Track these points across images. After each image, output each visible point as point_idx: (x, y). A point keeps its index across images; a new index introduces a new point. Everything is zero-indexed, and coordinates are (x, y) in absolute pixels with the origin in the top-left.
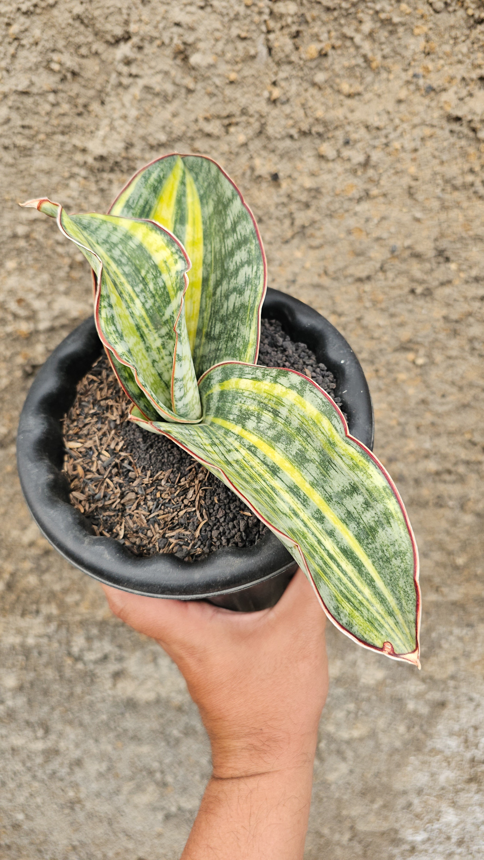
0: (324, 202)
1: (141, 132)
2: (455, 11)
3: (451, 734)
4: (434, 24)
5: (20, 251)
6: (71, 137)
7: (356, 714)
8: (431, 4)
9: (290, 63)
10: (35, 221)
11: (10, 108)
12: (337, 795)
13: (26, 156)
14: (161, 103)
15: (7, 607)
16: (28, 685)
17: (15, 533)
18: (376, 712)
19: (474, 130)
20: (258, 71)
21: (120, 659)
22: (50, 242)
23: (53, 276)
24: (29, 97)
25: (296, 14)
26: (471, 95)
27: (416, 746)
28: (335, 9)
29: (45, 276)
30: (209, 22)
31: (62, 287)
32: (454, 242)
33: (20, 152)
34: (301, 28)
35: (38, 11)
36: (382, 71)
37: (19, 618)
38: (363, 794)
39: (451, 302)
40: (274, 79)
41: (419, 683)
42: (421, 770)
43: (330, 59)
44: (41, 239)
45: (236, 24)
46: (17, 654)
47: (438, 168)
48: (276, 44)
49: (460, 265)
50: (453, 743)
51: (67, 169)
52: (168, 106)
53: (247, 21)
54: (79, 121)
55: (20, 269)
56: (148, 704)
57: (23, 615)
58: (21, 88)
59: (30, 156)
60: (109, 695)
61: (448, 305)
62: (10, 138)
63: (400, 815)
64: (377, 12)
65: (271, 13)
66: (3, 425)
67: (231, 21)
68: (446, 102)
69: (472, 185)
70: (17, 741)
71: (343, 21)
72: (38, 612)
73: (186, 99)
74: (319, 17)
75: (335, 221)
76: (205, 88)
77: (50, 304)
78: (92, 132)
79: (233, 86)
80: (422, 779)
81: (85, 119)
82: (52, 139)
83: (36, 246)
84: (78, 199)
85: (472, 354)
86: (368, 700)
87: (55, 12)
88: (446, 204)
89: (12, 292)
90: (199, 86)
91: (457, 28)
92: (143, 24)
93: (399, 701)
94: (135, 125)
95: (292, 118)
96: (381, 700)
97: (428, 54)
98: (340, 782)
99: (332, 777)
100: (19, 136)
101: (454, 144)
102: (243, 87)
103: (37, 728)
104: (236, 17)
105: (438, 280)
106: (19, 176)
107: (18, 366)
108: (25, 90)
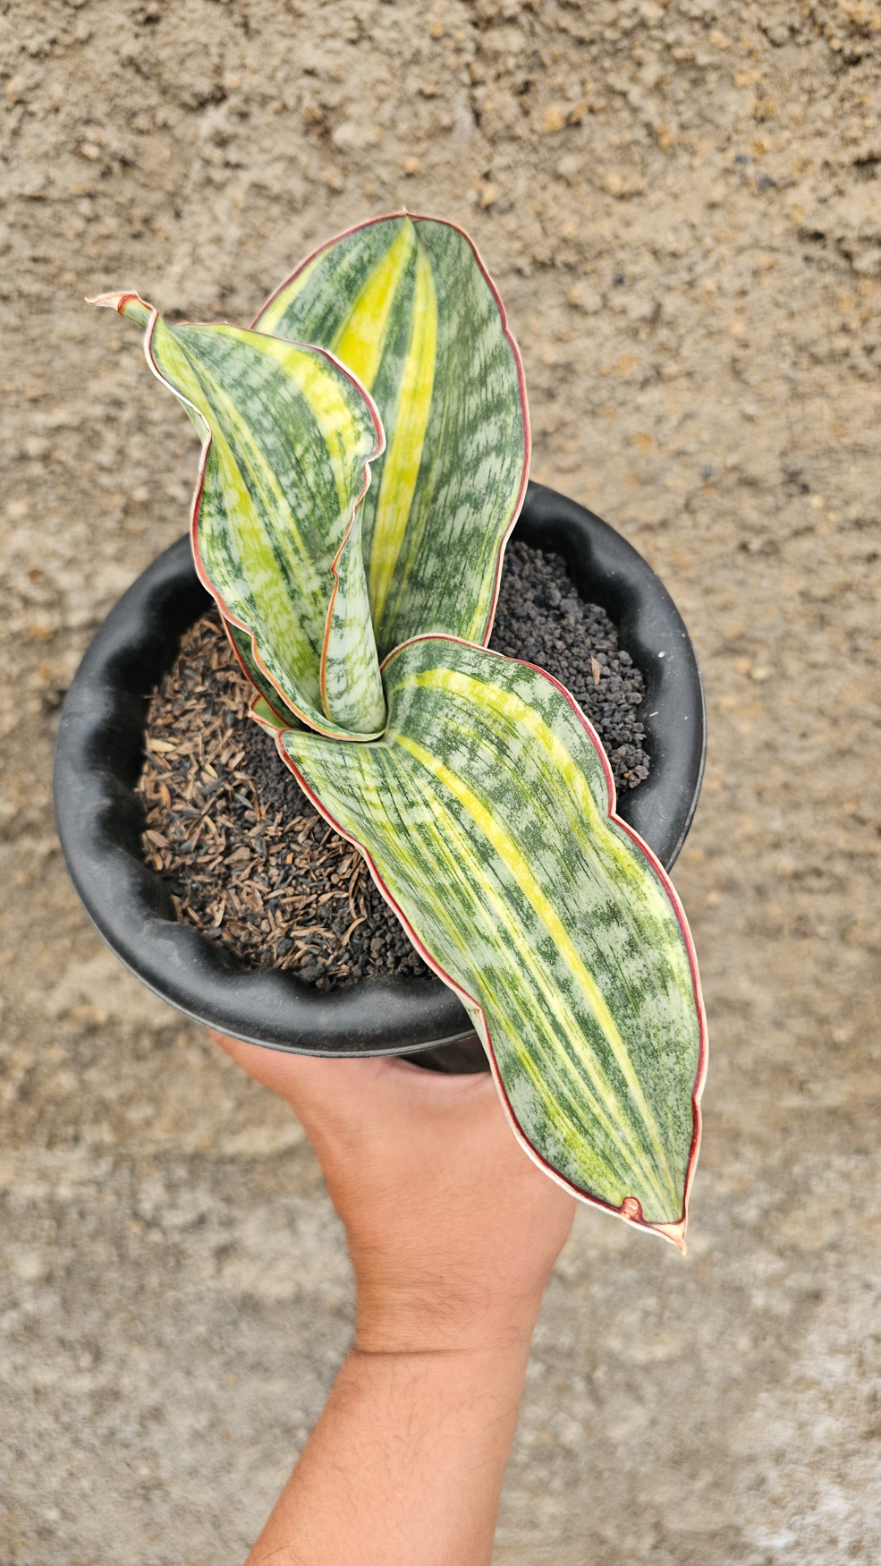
0: (580, 388)
1: (247, 266)
2: (808, 43)
3: (834, 1350)
4: (774, 66)
5: (32, 485)
6: (121, 278)
7: (660, 1316)
8: (765, 31)
9: (514, 139)
10: (59, 429)
11: (11, 226)
12: (628, 1465)
13: (42, 312)
14: (284, 213)
15: (21, 1131)
16: (62, 1273)
17: (33, 996)
18: (696, 1312)
19: (848, 256)
20: (457, 154)
21: (229, 1223)
22: (88, 467)
23: (93, 528)
24: (44, 206)
25: (522, 52)
26: (840, 193)
27: (770, 1372)
28: (592, 42)
29: (80, 529)
30: (366, 68)
31: (110, 548)
32: (817, 457)
33: (30, 305)
34: (534, 77)
35: (59, 51)
36: (680, 152)
37: (42, 1150)
38: (676, 1462)
39: (814, 566)
40: (485, 169)
41: (772, 1257)
42: (779, 1417)
43: (586, 131)
44: (72, 463)
45: (415, 70)
46: (39, 1217)
47: (785, 325)
48: (488, 106)
49: (828, 498)
50: (838, 1368)
51: (115, 335)
52: (295, 219)
53: (435, 65)
54: (137, 248)
55: (34, 517)
56: (281, 1304)
57: (50, 1144)
58: (29, 190)
59: (49, 312)
60: (209, 1290)
61: (808, 571)
62: (10, 280)
63: (744, 1501)
64: (668, 47)
65: (479, 50)
66: (9, 800)
67: (406, 65)
68: (795, 207)
69: (846, 354)
70: (44, 1375)
71: (607, 63)
72: (76, 1139)
73: (328, 205)
74: (564, 57)
75: (602, 423)
76: (360, 186)
77: (89, 579)
78: (159, 268)
79: (412, 182)
80: (782, 1433)
81: (147, 244)
82: (88, 282)
83: (61, 475)
84: (136, 388)
85: (854, 660)
86: (681, 1290)
87: (89, 53)
88: (801, 389)
89: (19, 558)
90: (351, 183)
91: (813, 74)
92: (247, 73)
93: (736, 1292)
94: (237, 255)
95: (519, 238)
96: (704, 1289)
97: (762, 120)
98: (634, 1442)
99: (618, 1433)
100: (28, 277)
101: (811, 282)
102: (430, 183)
103: (79, 1352)
104: (416, 59)
105: (789, 525)
106: (29, 348)
107: (33, 692)
108: (37, 194)
